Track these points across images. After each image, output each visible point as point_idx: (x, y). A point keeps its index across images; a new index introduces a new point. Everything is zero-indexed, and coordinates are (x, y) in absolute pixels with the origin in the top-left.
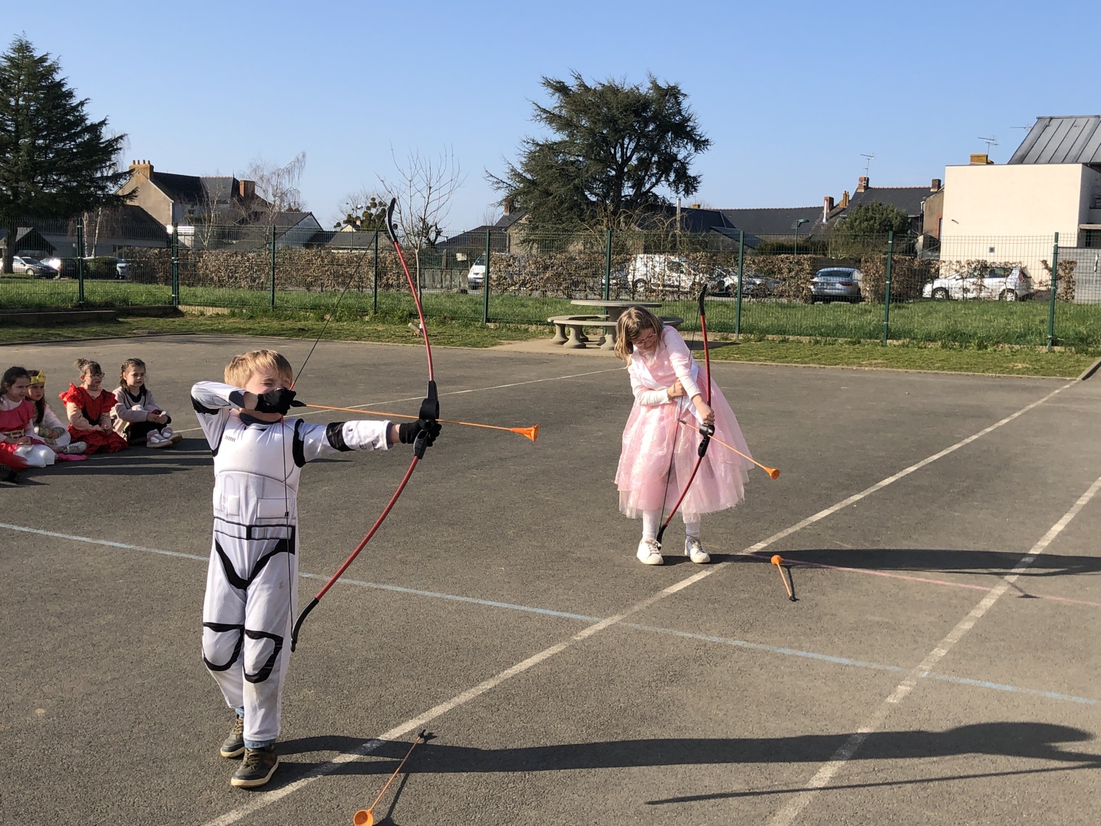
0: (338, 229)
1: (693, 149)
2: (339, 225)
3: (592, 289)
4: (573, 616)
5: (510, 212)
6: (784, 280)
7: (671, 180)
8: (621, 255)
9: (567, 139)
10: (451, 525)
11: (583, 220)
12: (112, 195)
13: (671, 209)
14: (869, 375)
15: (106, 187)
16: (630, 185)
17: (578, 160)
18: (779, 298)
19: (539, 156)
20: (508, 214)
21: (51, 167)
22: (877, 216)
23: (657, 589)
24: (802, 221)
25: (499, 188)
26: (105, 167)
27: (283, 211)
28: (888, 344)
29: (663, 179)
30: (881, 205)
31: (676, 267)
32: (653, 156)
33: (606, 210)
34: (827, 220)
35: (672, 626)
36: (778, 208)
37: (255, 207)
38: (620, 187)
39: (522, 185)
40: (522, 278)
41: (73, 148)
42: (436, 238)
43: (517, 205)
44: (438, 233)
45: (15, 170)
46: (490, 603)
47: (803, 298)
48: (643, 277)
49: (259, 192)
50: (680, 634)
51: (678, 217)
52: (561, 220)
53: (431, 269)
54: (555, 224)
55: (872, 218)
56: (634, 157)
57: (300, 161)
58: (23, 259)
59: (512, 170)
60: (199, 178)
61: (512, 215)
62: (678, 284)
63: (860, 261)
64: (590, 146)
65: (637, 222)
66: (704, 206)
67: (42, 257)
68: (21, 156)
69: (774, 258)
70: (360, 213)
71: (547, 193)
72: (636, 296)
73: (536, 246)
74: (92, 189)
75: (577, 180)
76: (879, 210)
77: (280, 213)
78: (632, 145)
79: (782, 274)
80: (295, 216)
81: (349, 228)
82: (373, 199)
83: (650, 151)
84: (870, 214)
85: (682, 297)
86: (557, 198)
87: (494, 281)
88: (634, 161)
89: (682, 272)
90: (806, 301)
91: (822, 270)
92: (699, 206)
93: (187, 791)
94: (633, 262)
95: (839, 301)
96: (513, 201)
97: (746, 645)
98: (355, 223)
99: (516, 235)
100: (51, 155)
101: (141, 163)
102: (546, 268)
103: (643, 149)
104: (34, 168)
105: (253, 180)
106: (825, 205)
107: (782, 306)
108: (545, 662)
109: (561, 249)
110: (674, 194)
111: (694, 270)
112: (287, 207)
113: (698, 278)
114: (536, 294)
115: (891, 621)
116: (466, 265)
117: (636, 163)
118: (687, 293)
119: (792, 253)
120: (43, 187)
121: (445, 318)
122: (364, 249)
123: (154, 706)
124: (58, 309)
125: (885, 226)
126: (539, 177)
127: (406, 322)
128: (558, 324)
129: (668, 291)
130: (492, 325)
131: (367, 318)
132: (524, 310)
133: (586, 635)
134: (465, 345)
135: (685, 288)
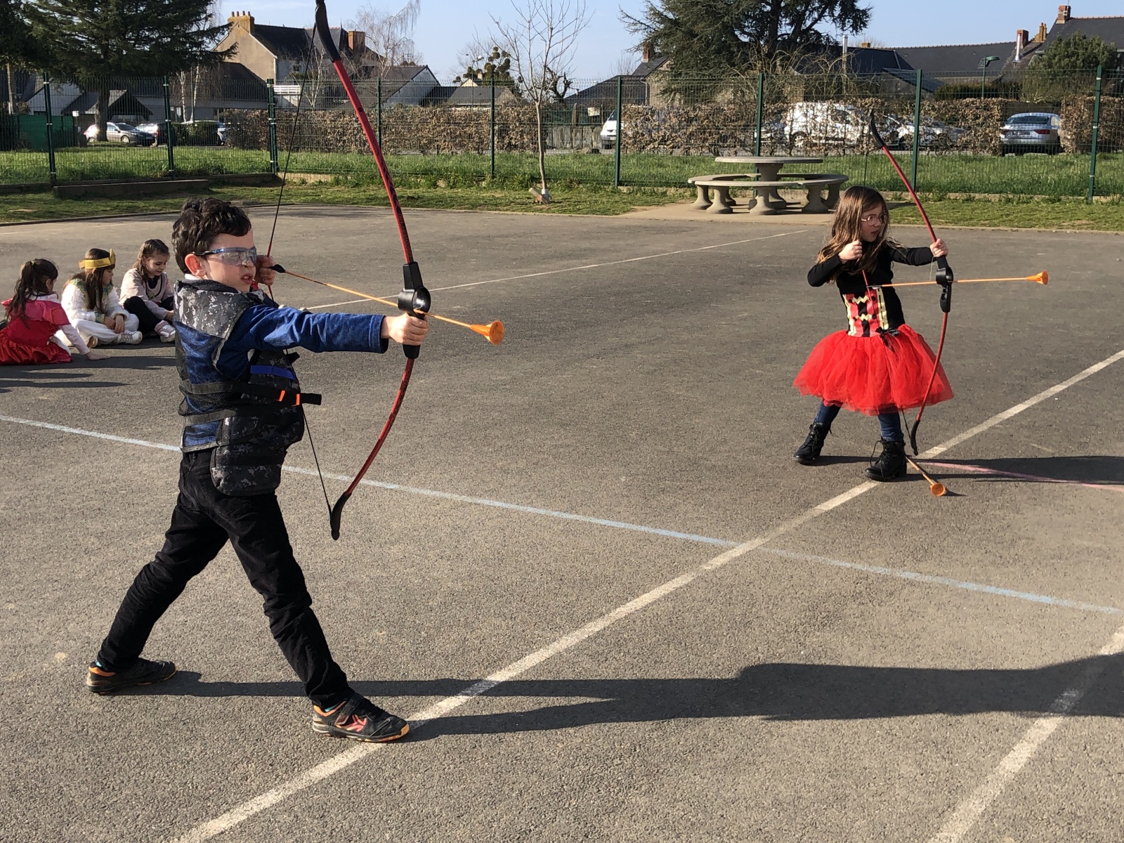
0: (458, 84)
2: (459, 79)
3: (743, 145)
4: (704, 539)
5: (650, 58)
6: (970, 128)
7: (836, 15)
8: (776, 104)
10: (563, 425)
11: (733, 65)
12: (210, 52)
13: (836, 49)
14: (1071, 239)
15: (202, 43)
16: (788, 21)
18: (963, 150)
20: (647, 61)
21: (143, 22)
22: (1081, 51)
23: (808, 505)
24: (990, 58)
25: (636, 30)
26: (201, 19)
27: (395, 65)
28: (1094, 202)
29: (826, 14)
30: (1084, 38)
31: (842, 117)
33: (759, 52)
34: (1020, 57)
35: (826, 552)
36: (962, 44)
37: (366, 61)
38: (775, 25)
39: (662, 26)
40: (661, 134)
42: (565, 90)
43: (657, 50)
44: (567, 84)
45: (104, 25)
46: (603, 522)
47: (991, 148)
48: (800, 129)
49: (369, 44)
50: (837, 563)
51: (844, 57)
52: (707, 65)
53: (558, 126)
54: (701, 70)
55: (1073, 54)
58: (117, 125)
59: (651, 9)
60: (303, 30)
61: (651, 61)
62: (843, 136)
63: (1059, 105)
65: (795, 64)
66: (875, 45)
67: (138, 122)
68: (111, 11)
69: (956, 102)
70: (481, 65)
71: (692, 35)
72: (794, 152)
73: (678, 96)
74: (187, 45)
75: (726, 18)
76: (1082, 44)
77: (393, 67)
79: (968, 120)
80: (410, 70)
81: (470, 83)
82: (496, 49)
84: (1072, 49)
85: (848, 152)
86: (703, 39)
87: (631, 138)
89: (848, 122)
90: (995, 153)
91: (1016, 116)
92: (869, 45)
93: (220, 762)
94: (791, 111)
95: (1036, 152)
96: (652, 45)
97: (920, 578)
98: (477, 76)
99: (655, 85)
100: (142, 8)
101: (241, 14)
102: (690, 121)
104: (125, 23)
105: (362, 30)
106: (1018, 39)
107: (967, 160)
108: (666, 598)
109: (706, 101)
110: (840, 31)
111: (862, 119)
112: (401, 60)
113: (866, 128)
114: (677, 152)
115: (1104, 547)
116: (597, 122)
118: (853, 147)
119: (979, 96)
120: (134, 44)
121: (571, 182)
122: (485, 106)
123: (194, 650)
124: (146, 178)
125: (1089, 63)
126: (681, 16)
127: (527, 187)
128: (700, 186)
129: (831, 144)
130: (624, 189)
131: (484, 184)
132: (661, 170)
133: (719, 564)
134: (594, 212)
135: (851, 141)
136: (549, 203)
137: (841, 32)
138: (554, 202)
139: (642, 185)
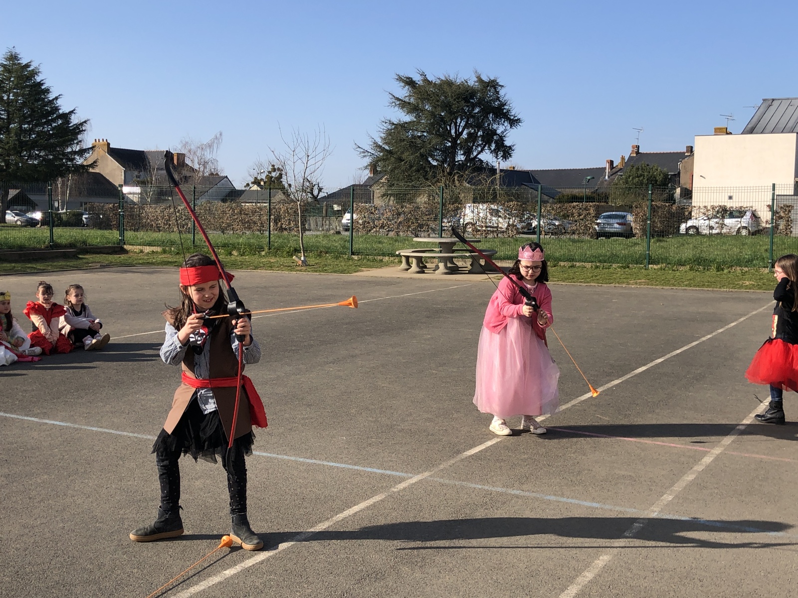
0: (247, 188)
1: (509, 125)
2: (248, 185)
3: (433, 230)
4: (394, 473)
5: (374, 174)
6: (576, 221)
7: (492, 149)
8: (454, 205)
9: (415, 120)
10: (309, 406)
11: (427, 179)
12: (79, 165)
13: (493, 171)
14: (634, 291)
15: (74, 159)
16: (462, 153)
17: (423, 135)
18: (572, 235)
19: (394, 132)
20: (372, 175)
21: (34, 145)
22: (646, 174)
23: (459, 452)
24: (589, 178)
25: (364, 156)
26: (74, 144)
27: (205, 175)
28: (649, 268)
29: (486, 148)
30: (648, 165)
31: (496, 213)
32: (478, 131)
33: (443, 172)
34: (609, 177)
35: (467, 480)
36: (571, 168)
37: (185, 172)
38: (454, 154)
39: (381, 154)
40: (381, 222)
41: (49, 131)
42: (319, 193)
43: (379, 169)
44: (320, 190)
45: (7, 147)
46: (332, 464)
47: (589, 234)
48: (469, 221)
49: (188, 161)
50: (473, 486)
51: (498, 176)
52: (411, 179)
53: (314, 216)
54: (407, 182)
55: (641, 175)
56: (465, 132)
57: (218, 139)
58: (13, 213)
59: (374, 143)
60: (144, 151)
61: (375, 176)
62: (497, 225)
63: (632, 207)
64: (432, 124)
65: (467, 180)
66: (518, 168)
67: (28, 211)
68: (12, 137)
69: (568, 205)
70: (263, 176)
71: (401, 160)
72: (466, 235)
73: (392, 198)
74: (64, 161)
75: (422, 150)
76: (647, 169)
77: (203, 177)
78: (463, 124)
79: (574, 217)
80: (215, 178)
81: (255, 188)
82: (273, 166)
83: (477, 127)
85: (500, 235)
86: (408, 163)
87: (361, 225)
88: (465, 135)
89: (500, 216)
90: (592, 237)
91: (605, 214)
92: (514, 168)
94: (463, 209)
95: (617, 237)
96: (375, 166)
97: (522, 494)
98: (260, 183)
99: (378, 191)
100: (33, 136)
101: (101, 141)
102: (399, 214)
103: (471, 126)
104: (22, 146)
105: (184, 153)
106: (607, 166)
107: (574, 241)
108: (368, 508)
109: (411, 201)
111: (509, 215)
112: (209, 172)
113: (511, 220)
114: (391, 234)
115: (633, 475)
116: (340, 214)
117: (466, 136)
118: (503, 232)
119: (582, 202)
120: (27, 159)
121: (321, 252)
122: (265, 203)
123: (69, 544)
124: (34, 249)
125: (651, 181)
126: (394, 148)
127: (292, 256)
128: (404, 256)
129: (489, 231)
130: (355, 257)
131: (263, 253)
132: (380, 246)
133: (402, 487)
134: (335, 272)
135: (502, 228)
136: (306, 265)
137: (496, 159)
138: (309, 265)
139: (367, 255)
